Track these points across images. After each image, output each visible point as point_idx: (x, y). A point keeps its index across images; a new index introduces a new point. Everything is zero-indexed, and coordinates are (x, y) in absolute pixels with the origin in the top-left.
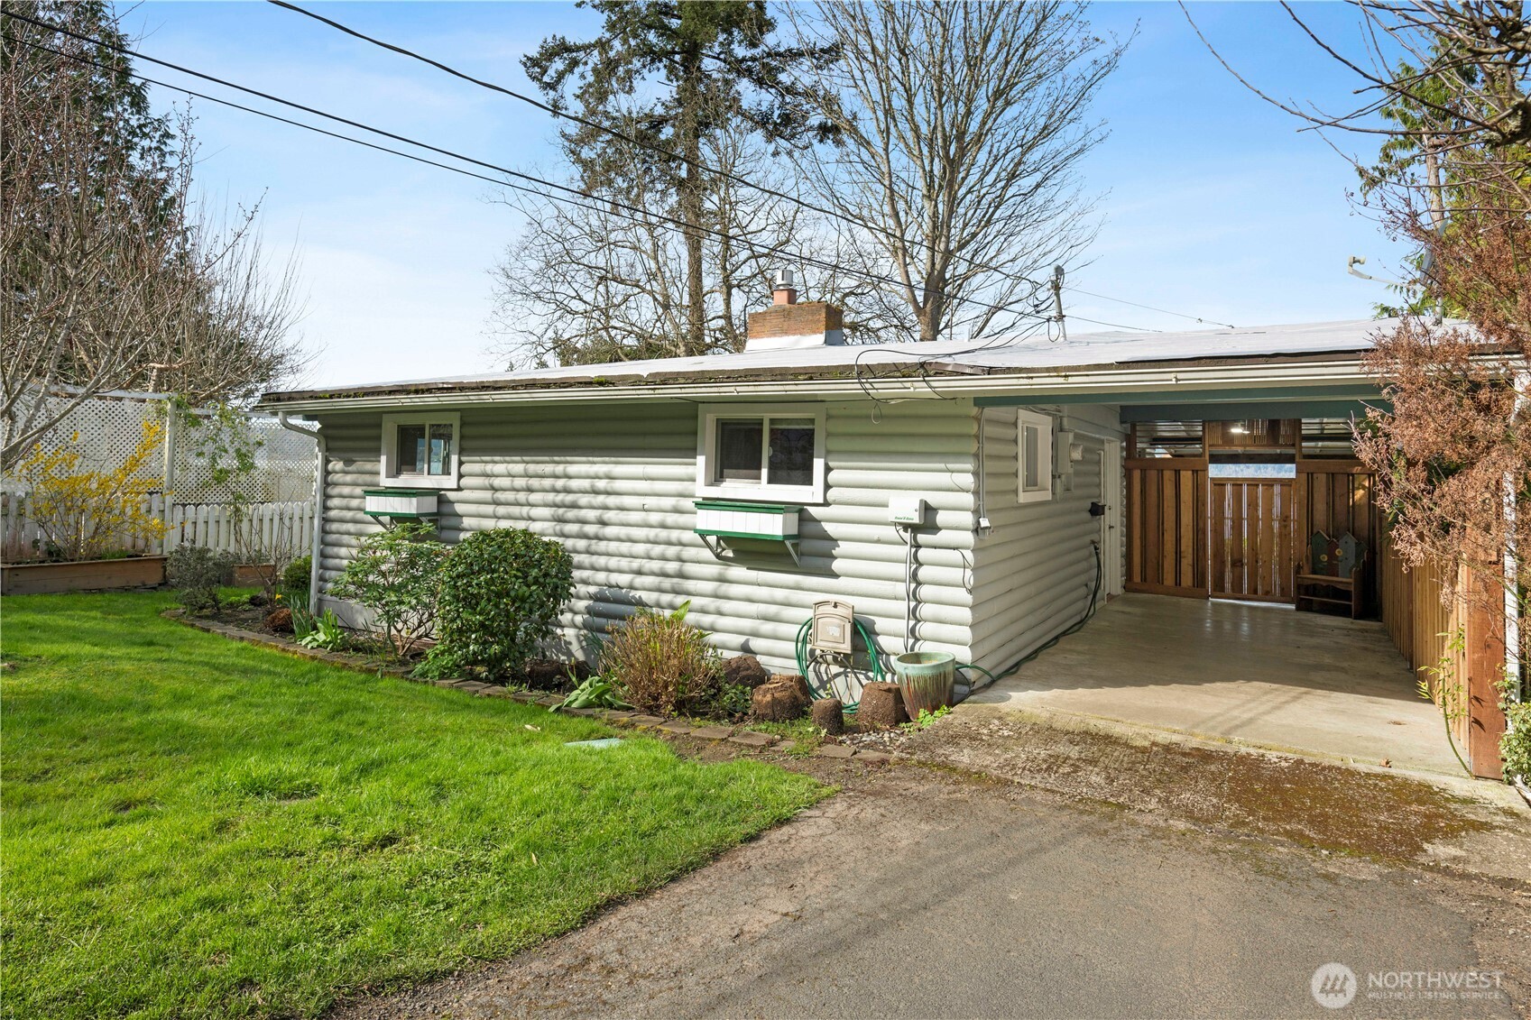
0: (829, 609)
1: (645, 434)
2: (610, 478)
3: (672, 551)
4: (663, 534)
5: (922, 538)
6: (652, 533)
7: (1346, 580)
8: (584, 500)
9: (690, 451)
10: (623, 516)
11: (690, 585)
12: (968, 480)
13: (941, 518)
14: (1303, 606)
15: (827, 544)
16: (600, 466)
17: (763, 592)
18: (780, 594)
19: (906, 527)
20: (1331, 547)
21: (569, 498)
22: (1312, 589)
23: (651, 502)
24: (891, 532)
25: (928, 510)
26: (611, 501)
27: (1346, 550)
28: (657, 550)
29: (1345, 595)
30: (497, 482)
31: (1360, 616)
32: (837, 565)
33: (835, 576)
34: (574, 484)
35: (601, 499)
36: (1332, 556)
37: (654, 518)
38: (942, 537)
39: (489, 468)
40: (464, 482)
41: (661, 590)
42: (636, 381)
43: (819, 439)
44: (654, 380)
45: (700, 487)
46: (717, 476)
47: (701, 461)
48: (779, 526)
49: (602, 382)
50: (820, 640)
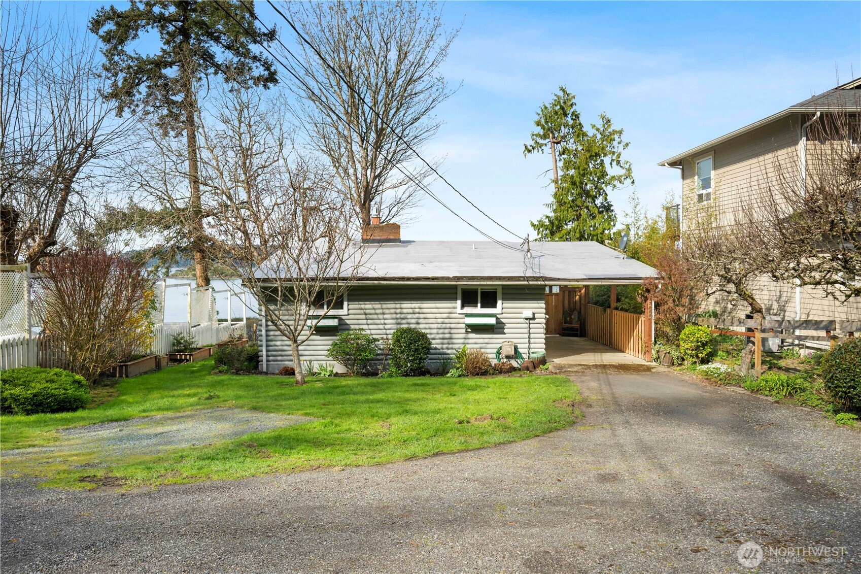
0: (506, 343)
1: (435, 294)
2: (420, 308)
3: (447, 331)
4: (444, 326)
5: (531, 321)
6: (439, 326)
7: (575, 325)
8: (409, 316)
9: (456, 299)
10: (426, 321)
11: (455, 341)
12: (544, 306)
13: (536, 316)
14: (563, 335)
15: (502, 325)
16: (415, 305)
17: (481, 341)
18: (486, 341)
19: (526, 319)
20: (570, 315)
21: (403, 316)
22: (564, 329)
23: (438, 316)
24: (522, 320)
25: (534, 314)
26: (421, 316)
27: (575, 316)
28: (441, 331)
29: (577, 330)
30: (367, 311)
31: (581, 336)
32: (506, 331)
33: (505, 334)
34: (405, 311)
35: (417, 316)
36: (571, 318)
37: (440, 321)
38: (537, 321)
39: (363, 306)
40: (350, 312)
41: (443, 344)
42: (448, 279)
43: (499, 295)
44: (455, 278)
45: (459, 310)
46: (463, 307)
47: (459, 302)
48: (492, 321)
49: (433, 279)
50: (504, 352)
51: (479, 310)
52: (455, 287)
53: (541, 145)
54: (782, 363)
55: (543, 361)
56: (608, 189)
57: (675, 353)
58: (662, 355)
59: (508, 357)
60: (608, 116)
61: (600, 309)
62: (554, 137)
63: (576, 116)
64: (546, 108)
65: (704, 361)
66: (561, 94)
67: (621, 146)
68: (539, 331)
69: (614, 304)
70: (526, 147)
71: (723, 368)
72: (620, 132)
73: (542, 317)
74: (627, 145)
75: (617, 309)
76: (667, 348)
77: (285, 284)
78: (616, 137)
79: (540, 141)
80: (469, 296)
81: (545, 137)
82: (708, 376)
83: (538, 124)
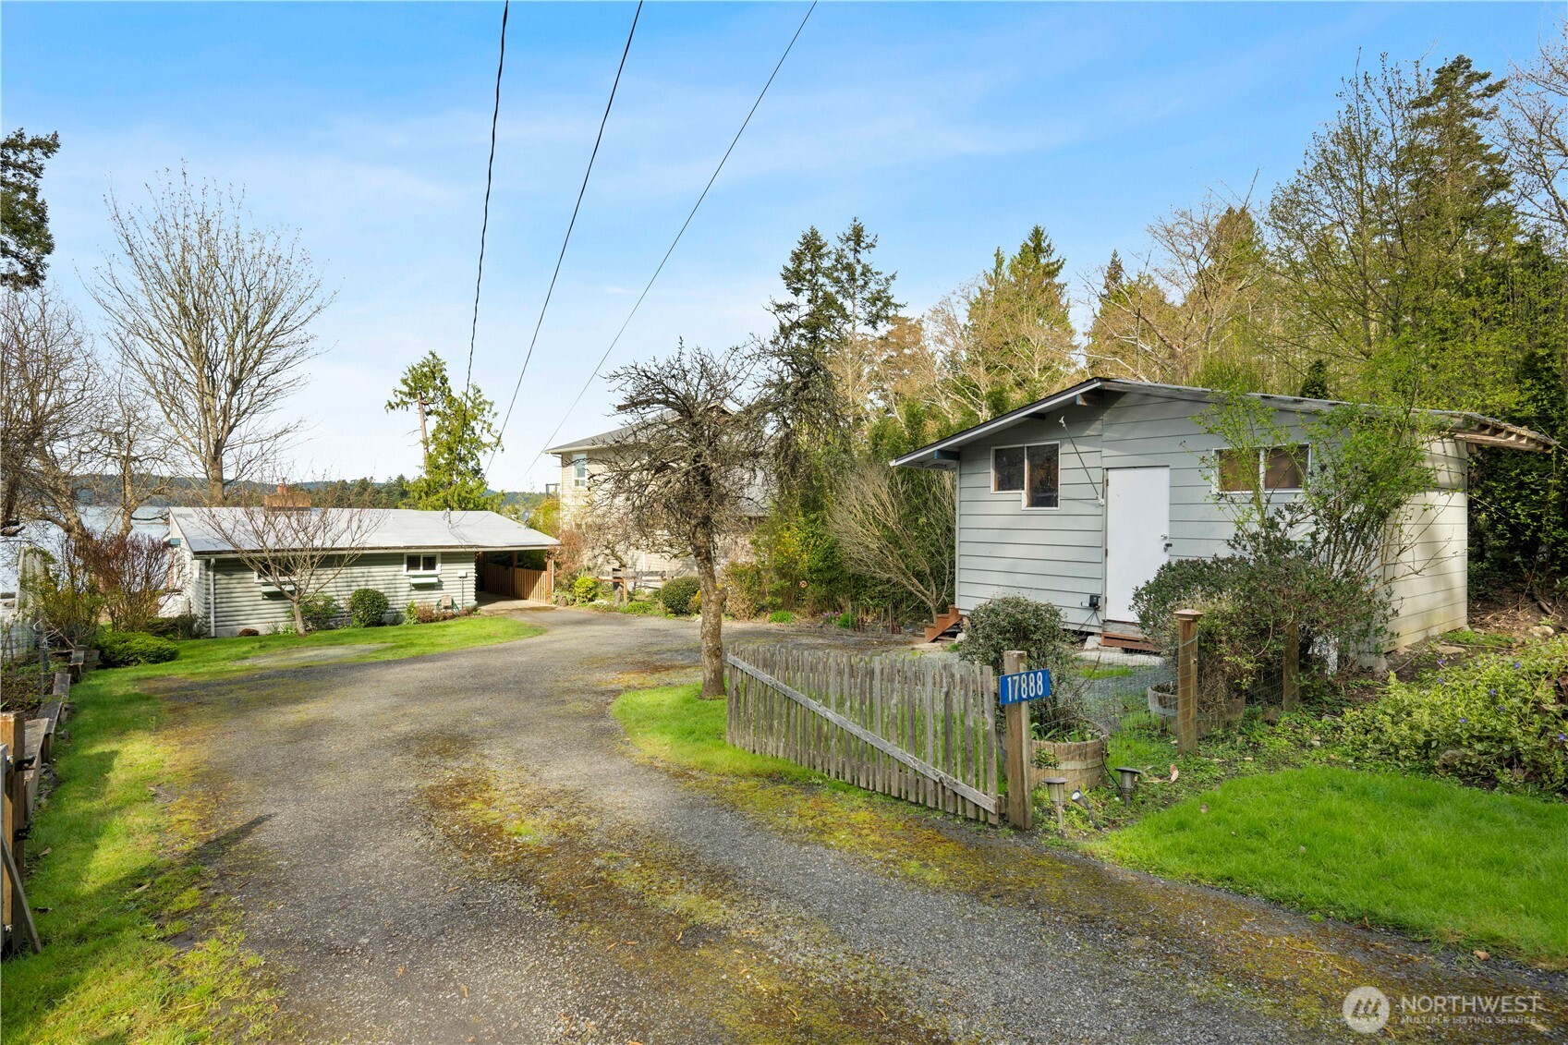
0: (445, 597)
3: (396, 589)
4: (394, 585)
5: (464, 579)
6: (391, 586)
9: (403, 564)
10: (381, 582)
11: (403, 597)
12: (473, 567)
13: (468, 574)
15: (441, 583)
17: (425, 596)
18: (429, 596)
19: (460, 577)
23: (385, 577)
24: (457, 578)
25: (466, 573)
26: (370, 578)
28: (387, 590)
32: (444, 587)
33: (443, 589)
37: (387, 582)
38: (468, 578)
42: (399, 548)
43: (438, 559)
44: (404, 548)
45: (405, 572)
46: (408, 570)
47: (405, 566)
48: (434, 580)
49: (386, 548)
50: (443, 604)
51: (421, 571)
52: (402, 554)
53: (406, 403)
54: (636, 597)
55: (475, 609)
56: (480, 455)
57: (569, 596)
58: (560, 599)
59: (446, 608)
60: (479, 386)
61: (502, 568)
62: (422, 398)
63: (444, 380)
64: (414, 369)
65: (591, 600)
66: (430, 357)
67: (491, 415)
68: (470, 586)
69: (515, 563)
70: (390, 404)
71: (605, 602)
72: (492, 404)
73: (472, 575)
74: (496, 414)
75: (519, 567)
76: (564, 594)
77: (273, 554)
78: (487, 407)
79: (406, 399)
80: (413, 562)
81: (410, 395)
82: (596, 608)
83: (405, 382)
